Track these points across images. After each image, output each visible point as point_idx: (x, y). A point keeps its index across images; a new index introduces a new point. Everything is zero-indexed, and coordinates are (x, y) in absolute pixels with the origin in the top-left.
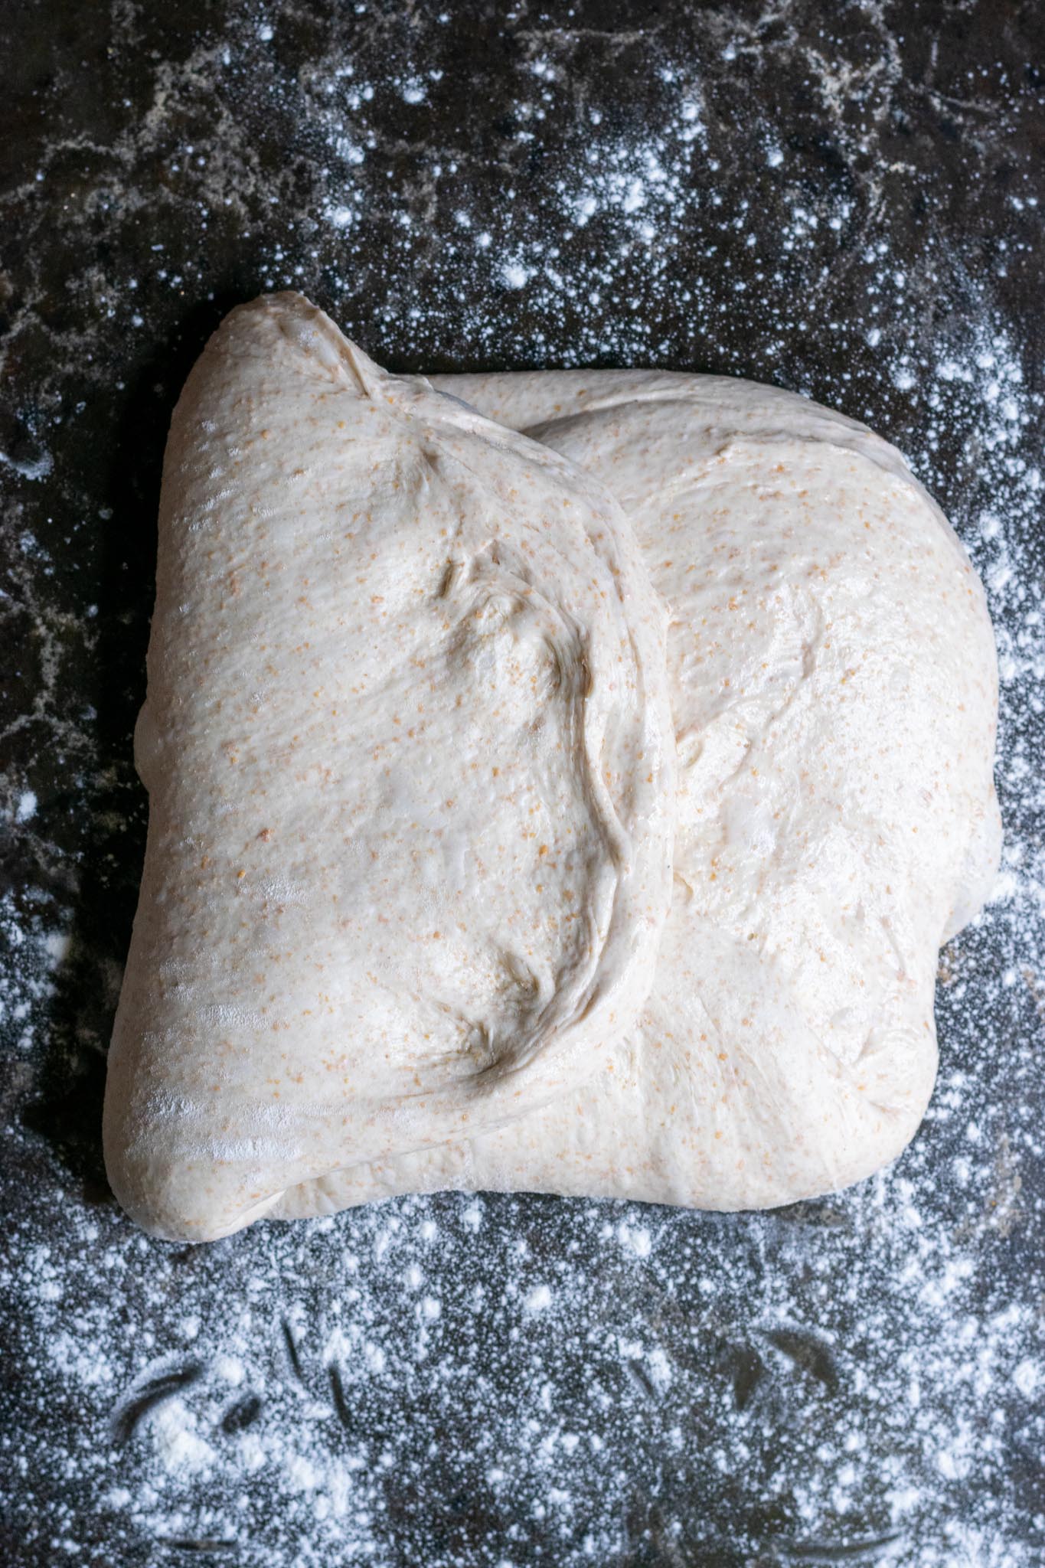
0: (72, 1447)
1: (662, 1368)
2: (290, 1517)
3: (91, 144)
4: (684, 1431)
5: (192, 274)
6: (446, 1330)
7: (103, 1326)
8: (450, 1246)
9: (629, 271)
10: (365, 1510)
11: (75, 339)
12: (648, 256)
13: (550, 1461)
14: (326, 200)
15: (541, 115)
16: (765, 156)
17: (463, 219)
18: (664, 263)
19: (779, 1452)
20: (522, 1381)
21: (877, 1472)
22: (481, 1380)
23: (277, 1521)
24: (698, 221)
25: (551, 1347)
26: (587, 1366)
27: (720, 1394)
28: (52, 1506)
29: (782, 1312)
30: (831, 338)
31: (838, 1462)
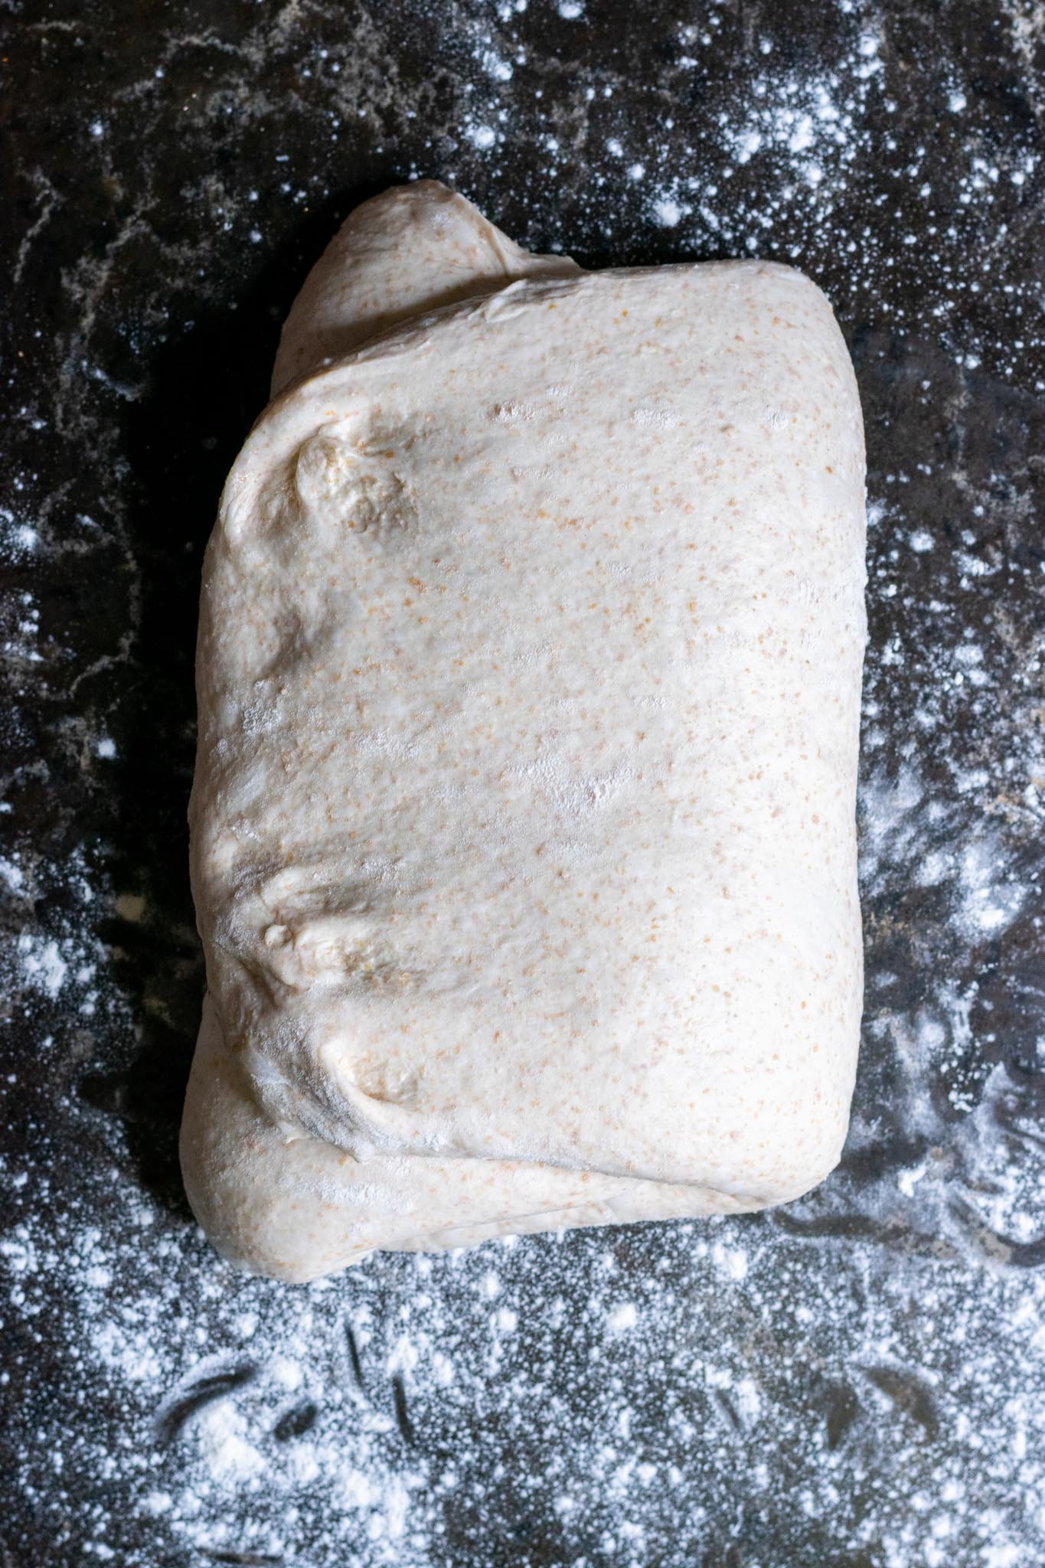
0: (111, 1445)
1: (751, 1400)
2: (341, 1535)
3: (217, 41)
4: (770, 1469)
5: (318, 189)
6: (522, 1345)
7: (153, 1318)
8: (531, 1255)
9: (791, 216)
10: (423, 1532)
11: (188, 252)
12: (813, 200)
13: (624, 1492)
14: (468, 118)
15: (707, 40)
16: (947, 100)
17: (615, 148)
18: (830, 209)
19: (870, 1497)
20: (599, 1405)
21: (974, 1526)
22: (555, 1401)
23: (326, 1538)
24: (869, 166)
25: (633, 1370)
26: (671, 1393)
27: (811, 1431)
28: (87, 1507)
29: (883, 1348)
30: (1005, 301)
31: (933, 1512)
